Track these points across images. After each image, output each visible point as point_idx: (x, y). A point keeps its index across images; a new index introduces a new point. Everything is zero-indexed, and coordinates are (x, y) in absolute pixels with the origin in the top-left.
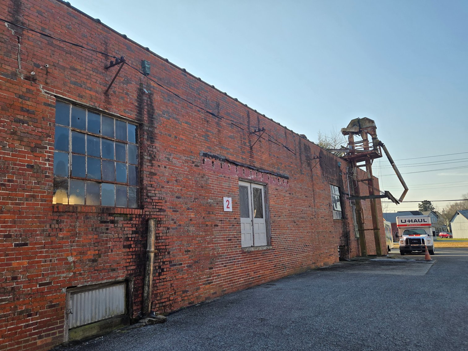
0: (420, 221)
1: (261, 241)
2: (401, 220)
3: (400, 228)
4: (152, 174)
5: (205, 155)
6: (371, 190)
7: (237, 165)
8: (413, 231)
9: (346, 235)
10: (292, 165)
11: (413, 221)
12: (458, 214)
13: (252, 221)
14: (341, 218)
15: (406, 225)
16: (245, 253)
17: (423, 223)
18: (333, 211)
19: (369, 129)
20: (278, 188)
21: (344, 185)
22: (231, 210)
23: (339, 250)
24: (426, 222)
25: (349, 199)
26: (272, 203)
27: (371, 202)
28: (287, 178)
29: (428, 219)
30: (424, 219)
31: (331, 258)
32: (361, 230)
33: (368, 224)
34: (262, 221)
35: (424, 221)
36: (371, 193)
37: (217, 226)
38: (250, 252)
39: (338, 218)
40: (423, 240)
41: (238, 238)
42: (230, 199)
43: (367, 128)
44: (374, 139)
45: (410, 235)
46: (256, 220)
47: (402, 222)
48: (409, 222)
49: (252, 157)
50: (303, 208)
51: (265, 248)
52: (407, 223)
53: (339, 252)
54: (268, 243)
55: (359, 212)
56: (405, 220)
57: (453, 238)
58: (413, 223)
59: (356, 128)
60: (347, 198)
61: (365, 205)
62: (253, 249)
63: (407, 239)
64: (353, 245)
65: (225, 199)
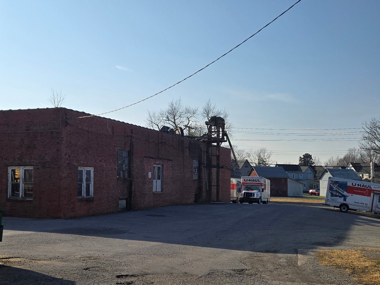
0: (256, 181)
1: (159, 190)
2: (245, 180)
3: (243, 185)
4: (133, 166)
5: (145, 157)
6: (218, 163)
7: (153, 159)
8: (251, 187)
9: (200, 189)
10: (174, 153)
11: (252, 181)
12: (327, 172)
13: (156, 181)
14: (198, 179)
15: (247, 183)
16: (154, 193)
17: (258, 182)
18: (194, 175)
19: (221, 125)
20: (167, 166)
21: (202, 158)
22: (150, 177)
23: (194, 196)
24: (260, 181)
25: (205, 167)
26: (164, 173)
27: (217, 170)
28: (171, 160)
29: (261, 180)
30: (259, 180)
31: (189, 200)
32: (210, 186)
33: (214, 182)
34: (160, 181)
35: (259, 181)
36: (218, 164)
37: (146, 183)
38: (155, 194)
39: (196, 179)
40: (254, 194)
41: (152, 188)
42: (151, 173)
43: (220, 123)
44: (223, 131)
45: (247, 190)
46: (158, 180)
47: (245, 181)
48: (249, 181)
49: (158, 154)
50: (177, 174)
51: (161, 193)
52: (248, 182)
53: (194, 197)
54: (161, 190)
55: (210, 174)
56: (247, 180)
57: (320, 195)
58: (252, 182)
59: (213, 123)
60: (203, 167)
61: (214, 170)
62: (156, 193)
63: (244, 193)
64: (204, 194)
65: (149, 173)
